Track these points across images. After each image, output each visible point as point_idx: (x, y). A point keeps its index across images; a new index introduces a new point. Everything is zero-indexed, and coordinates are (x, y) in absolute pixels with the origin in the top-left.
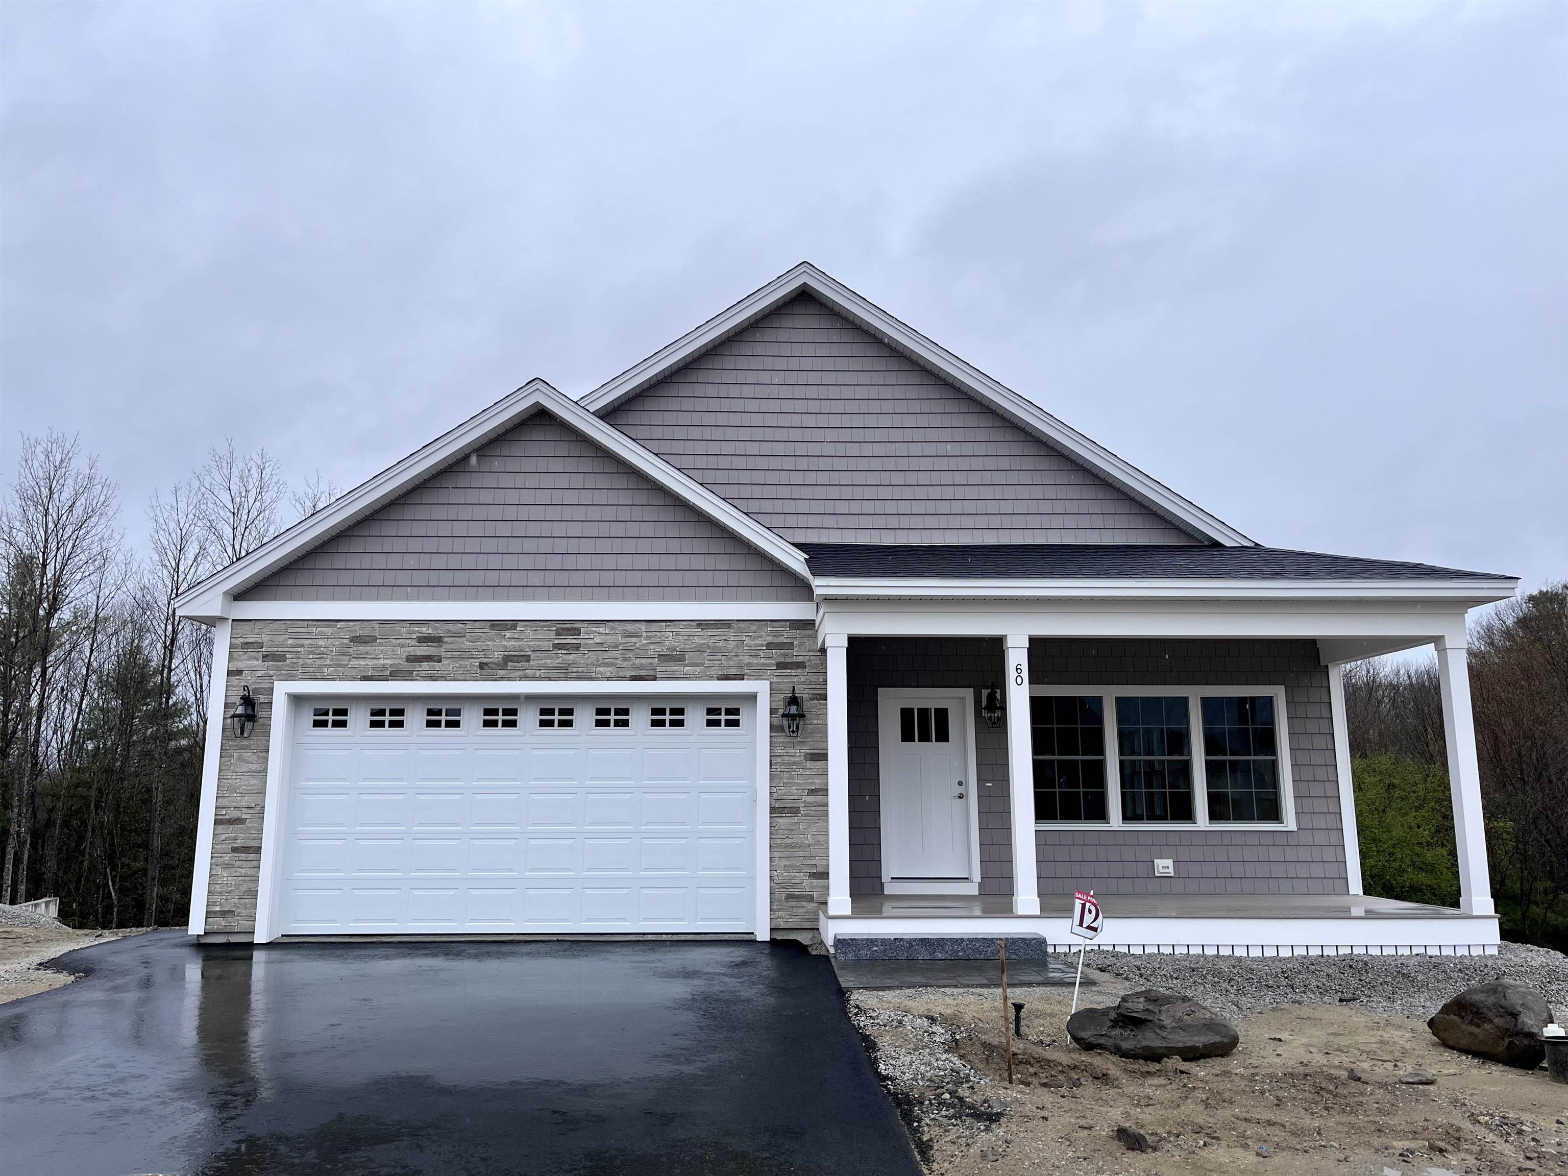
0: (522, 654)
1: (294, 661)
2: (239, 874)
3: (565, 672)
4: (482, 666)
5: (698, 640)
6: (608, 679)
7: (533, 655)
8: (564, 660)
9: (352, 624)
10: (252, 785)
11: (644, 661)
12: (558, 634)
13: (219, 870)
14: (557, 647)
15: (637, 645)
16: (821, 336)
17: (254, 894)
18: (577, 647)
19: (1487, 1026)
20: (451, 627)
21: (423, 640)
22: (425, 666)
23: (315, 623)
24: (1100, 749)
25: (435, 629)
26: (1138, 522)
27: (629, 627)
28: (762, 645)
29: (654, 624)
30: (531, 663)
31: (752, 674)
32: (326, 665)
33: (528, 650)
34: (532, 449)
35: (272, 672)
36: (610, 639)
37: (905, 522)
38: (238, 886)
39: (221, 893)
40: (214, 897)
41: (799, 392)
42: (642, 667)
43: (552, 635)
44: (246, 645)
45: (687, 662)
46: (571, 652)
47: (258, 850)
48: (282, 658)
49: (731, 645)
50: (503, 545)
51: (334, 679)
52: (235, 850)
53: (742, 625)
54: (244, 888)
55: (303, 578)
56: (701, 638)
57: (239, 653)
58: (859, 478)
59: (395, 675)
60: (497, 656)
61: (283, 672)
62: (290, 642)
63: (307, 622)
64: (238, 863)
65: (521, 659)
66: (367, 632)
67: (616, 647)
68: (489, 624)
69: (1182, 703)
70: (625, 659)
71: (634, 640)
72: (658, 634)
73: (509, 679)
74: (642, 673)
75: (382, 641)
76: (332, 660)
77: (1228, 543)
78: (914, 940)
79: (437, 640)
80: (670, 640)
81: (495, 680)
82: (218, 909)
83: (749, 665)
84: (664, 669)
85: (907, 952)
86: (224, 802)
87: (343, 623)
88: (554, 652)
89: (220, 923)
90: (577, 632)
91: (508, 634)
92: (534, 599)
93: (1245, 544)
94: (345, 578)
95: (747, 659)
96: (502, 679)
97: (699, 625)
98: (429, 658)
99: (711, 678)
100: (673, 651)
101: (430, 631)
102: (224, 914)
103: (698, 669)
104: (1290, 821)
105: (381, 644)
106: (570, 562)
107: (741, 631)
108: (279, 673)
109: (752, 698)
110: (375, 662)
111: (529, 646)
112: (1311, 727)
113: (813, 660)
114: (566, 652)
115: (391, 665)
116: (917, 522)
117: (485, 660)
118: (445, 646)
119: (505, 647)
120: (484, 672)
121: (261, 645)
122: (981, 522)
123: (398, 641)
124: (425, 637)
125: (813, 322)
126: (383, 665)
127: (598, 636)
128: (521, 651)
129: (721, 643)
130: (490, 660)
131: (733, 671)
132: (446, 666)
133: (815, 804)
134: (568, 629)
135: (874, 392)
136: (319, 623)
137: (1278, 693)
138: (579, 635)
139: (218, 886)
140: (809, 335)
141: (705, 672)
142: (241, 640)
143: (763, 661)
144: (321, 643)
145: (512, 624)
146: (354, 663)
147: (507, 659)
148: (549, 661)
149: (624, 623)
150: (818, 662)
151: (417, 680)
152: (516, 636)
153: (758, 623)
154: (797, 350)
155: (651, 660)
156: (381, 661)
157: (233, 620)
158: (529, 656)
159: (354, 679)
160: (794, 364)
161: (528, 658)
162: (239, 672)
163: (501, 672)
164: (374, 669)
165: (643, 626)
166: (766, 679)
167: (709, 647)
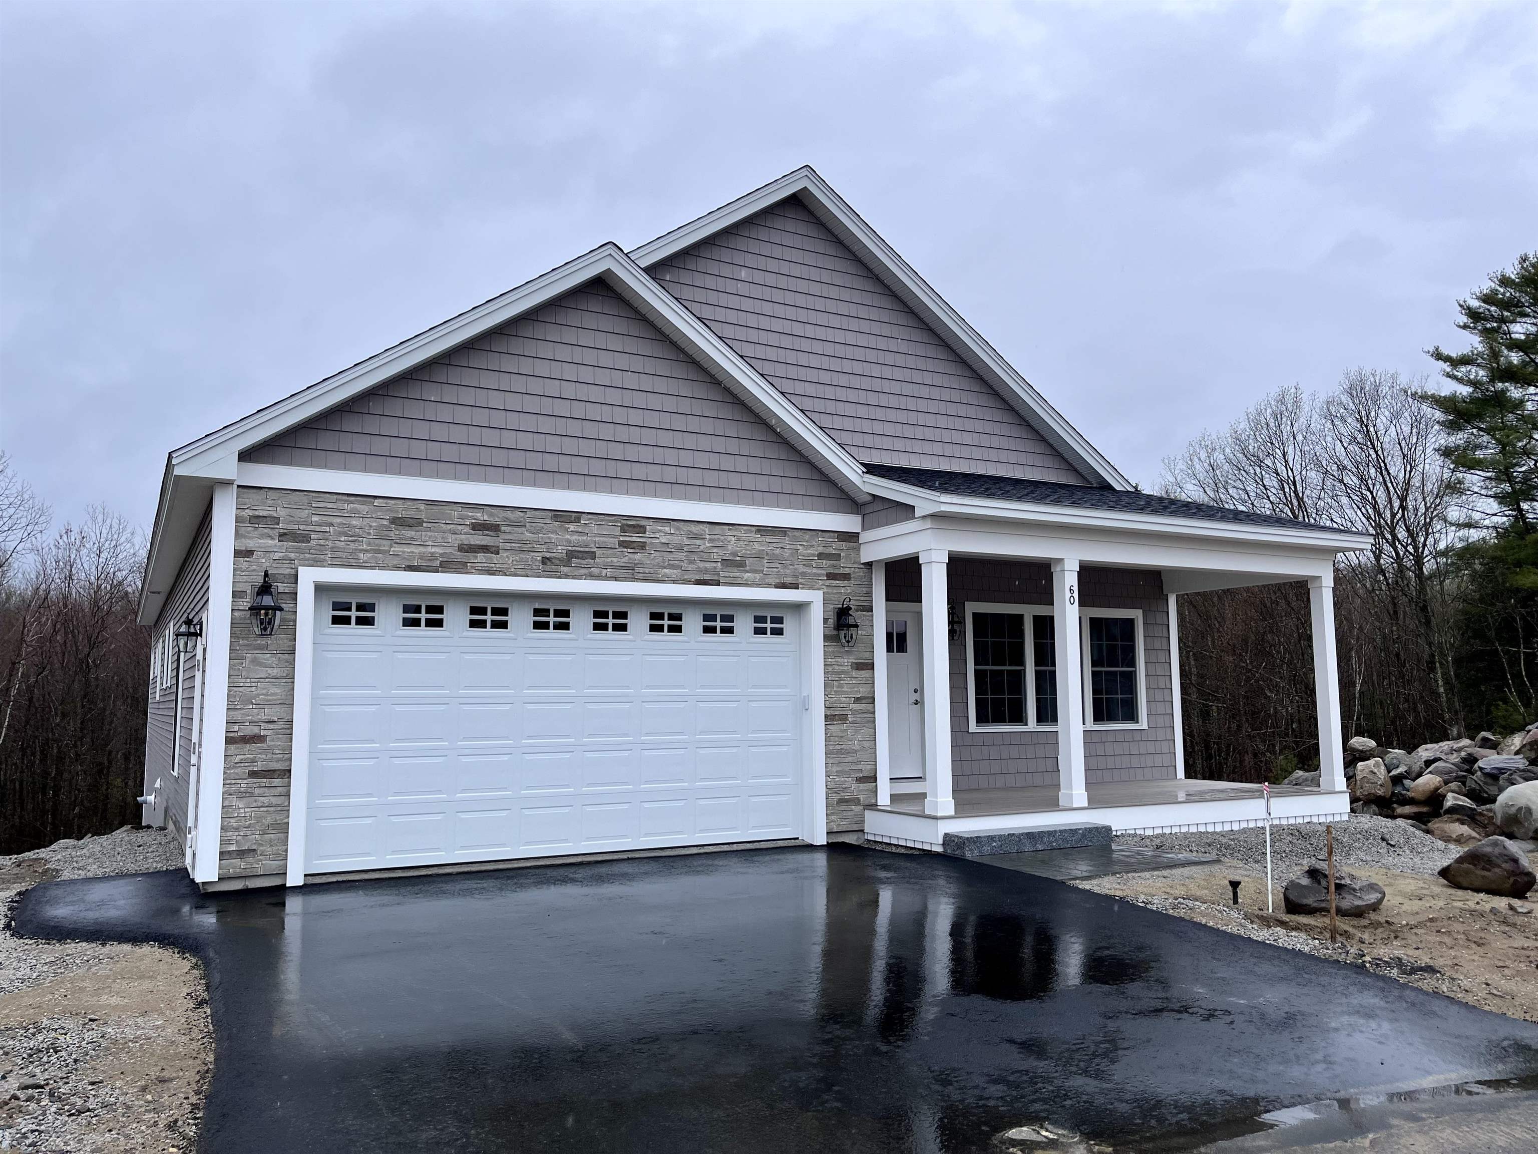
0: (587, 550)
1: (322, 542)
2: (260, 804)
3: (631, 573)
4: (545, 561)
5: (757, 546)
6: (674, 582)
7: (599, 552)
8: (630, 559)
9: (393, 502)
10: (272, 694)
11: (708, 565)
12: (623, 530)
13: (234, 801)
14: (623, 544)
15: (702, 548)
16: (809, 244)
17: (284, 829)
18: (643, 546)
20: (509, 514)
21: (477, 527)
22: (481, 557)
23: (345, 498)
24: (1021, 661)
25: (491, 515)
26: (1049, 462)
27: (694, 529)
28: (813, 555)
29: (717, 527)
30: (597, 560)
31: (806, 583)
32: (361, 551)
33: (592, 546)
35: (292, 555)
36: (676, 540)
38: (259, 819)
39: (237, 829)
40: (228, 834)
42: (706, 571)
43: (617, 531)
44: (256, 519)
45: (748, 568)
46: (637, 551)
47: (287, 773)
48: (306, 538)
49: (787, 553)
51: (372, 568)
52: (253, 774)
53: (797, 533)
54: (268, 820)
56: (760, 544)
57: (248, 528)
59: (446, 566)
60: (560, 551)
61: (308, 556)
62: (315, 519)
63: (335, 497)
64: (257, 791)
65: (586, 555)
66: (412, 514)
67: (680, 548)
68: (550, 514)
70: (691, 562)
71: (698, 542)
72: (722, 538)
73: (574, 577)
74: (707, 577)
75: (429, 525)
76: (369, 544)
79: (494, 528)
80: (733, 545)
81: (560, 577)
82: (233, 848)
83: (804, 574)
84: (727, 574)
86: (238, 716)
87: (381, 500)
88: (619, 550)
89: (238, 865)
90: (642, 529)
91: (572, 527)
92: (595, 489)
93: (1129, 490)
94: (380, 446)
95: (802, 569)
96: (566, 576)
97: (758, 531)
98: (485, 549)
99: (769, 585)
100: (735, 557)
101: (486, 518)
102: (241, 854)
103: (758, 576)
104: (1143, 723)
105: (429, 529)
107: (795, 539)
108: (302, 556)
110: (422, 549)
111: (595, 542)
112: (1157, 645)
113: (857, 572)
114: (632, 551)
115: (441, 555)
117: (548, 555)
118: (503, 536)
119: (569, 541)
120: (547, 568)
121: (277, 521)
123: (449, 527)
124: (480, 524)
125: (802, 228)
126: (432, 554)
127: (661, 536)
128: (586, 546)
129: (778, 551)
130: (554, 555)
131: (789, 580)
132: (506, 558)
133: (860, 711)
134: (633, 526)
136: (352, 499)
137: (1139, 618)
138: (645, 533)
139: (232, 820)
141: (764, 579)
142: (251, 513)
143: (815, 571)
144: (354, 522)
145: (575, 517)
146: (396, 549)
147: (571, 555)
148: (615, 560)
149: (688, 524)
150: (861, 574)
151: (472, 573)
152: (580, 530)
153: (809, 532)
155: (714, 565)
156: (430, 549)
157: (238, 486)
158: (594, 552)
159: (397, 568)
161: (593, 556)
162: (249, 553)
163: (565, 569)
164: (421, 557)
165: (707, 529)
166: (818, 589)
167: (767, 554)
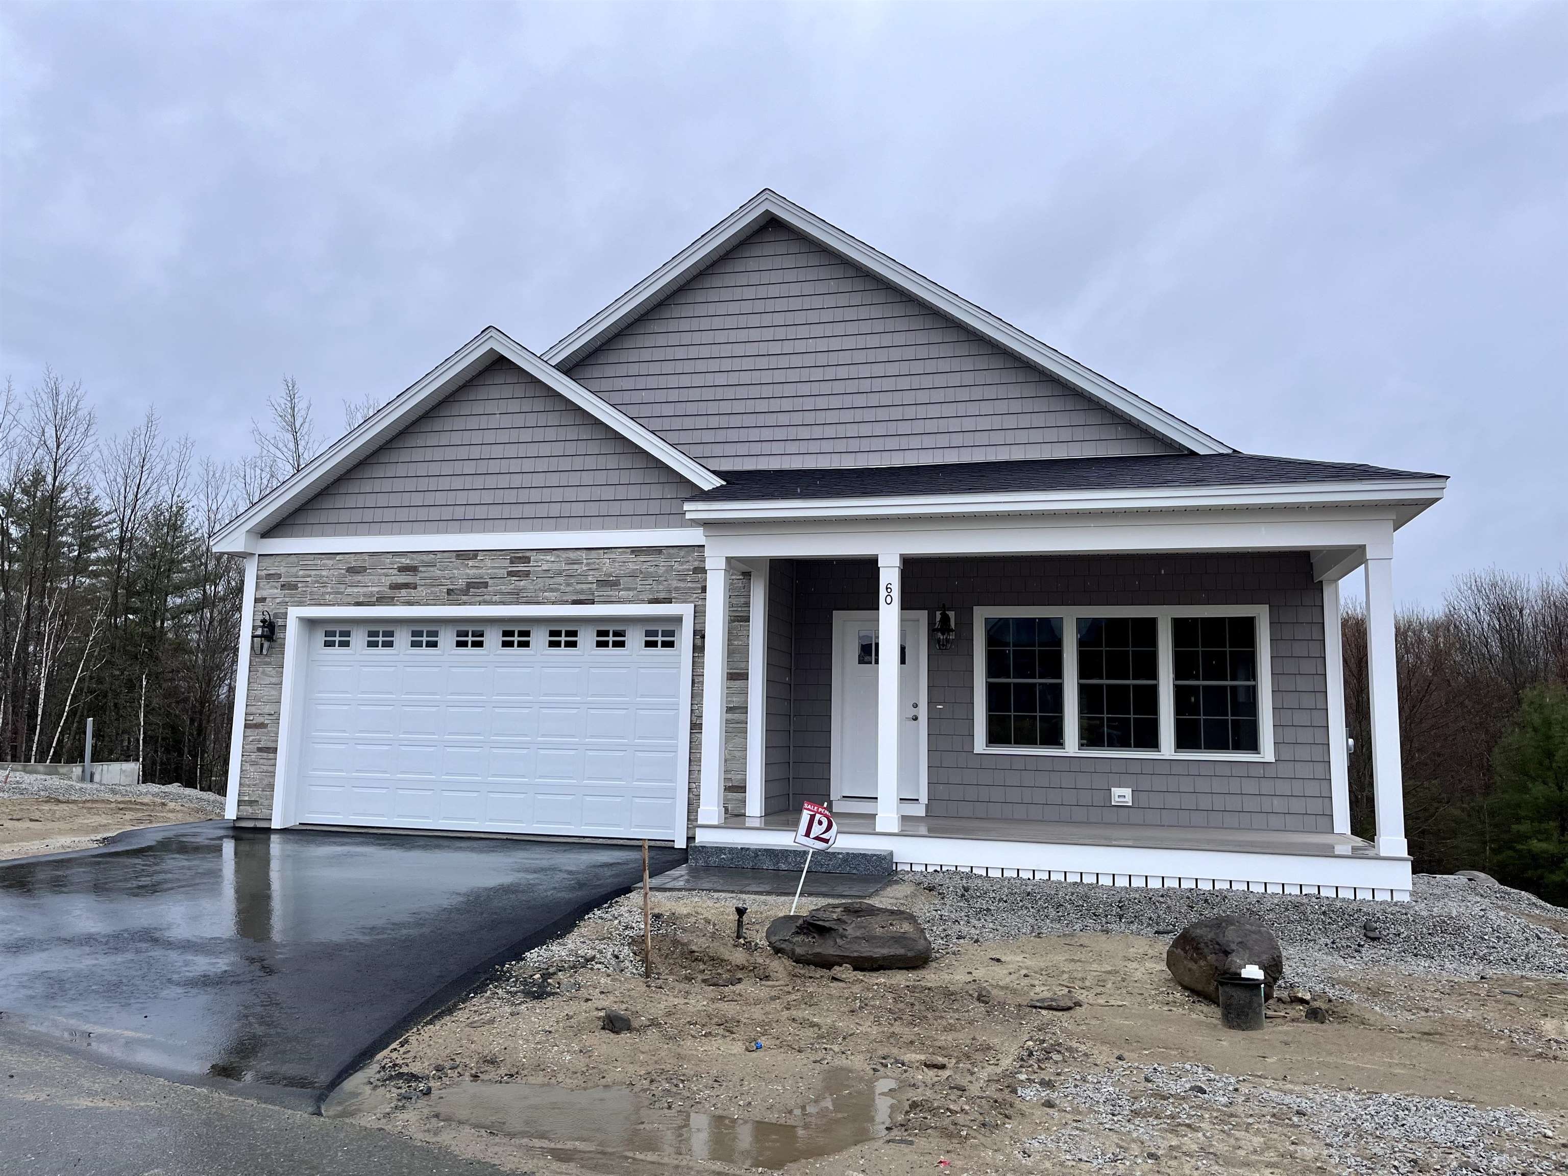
0: (482, 581)
1: (304, 589)
2: (262, 770)
3: (517, 598)
4: (449, 592)
5: (631, 566)
6: (553, 603)
7: (490, 582)
8: (516, 586)
9: (347, 556)
10: (272, 695)
11: (584, 586)
12: (512, 562)
13: (247, 767)
14: (511, 574)
15: (578, 571)
16: (789, 262)
17: (271, 787)
18: (527, 574)
19: (1202, 963)
20: (425, 557)
21: (403, 569)
22: (404, 592)
23: (320, 556)
24: (1057, 672)
25: (412, 559)
26: (1108, 433)
27: (572, 555)
28: (689, 570)
29: (593, 552)
30: (489, 589)
31: (680, 597)
32: (328, 593)
33: (486, 577)
34: (494, 392)
35: (287, 599)
36: (555, 567)
37: (865, 444)
38: (261, 780)
39: (249, 786)
40: (245, 789)
41: (767, 320)
42: (581, 592)
43: (507, 563)
44: (269, 576)
45: (622, 586)
46: (522, 579)
47: (275, 750)
48: (295, 587)
49: (661, 570)
50: (468, 482)
51: (333, 605)
52: (260, 750)
53: (671, 551)
54: (265, 782)
55: (312, 517)
56: (634, 564)
57: (263, 583)
58: (822, 403)
59: (381, 600)
60: (461, 583)
61: (296, 599)
62: (301, 573)
63: (313, 556)
64: (262, 761)
65: (481, 585)
66: (359, 564)
67: (559, 573)
68: (455, 554)
69: (1151, 624)
70: (568, 585)
71: (576, 567)
72: (598, 561)
73: (470, 604)
74: (582, 597)
75: (371, 571)
76: (332, 588)
77: (1202, 451)
78: (760, 850)
79: (412, 569)
80: (607, 566)
81: (459, 605)
82: (246, 798)
83: (677, 589)
84: (601, 593)
85: (753, 861)
86: (252, 709)
87: (340, 556)
88: (508, 579)
89: (248, 810)
90: (527, 560)
91: (471, 563)
92: (493, 530)
93: (1225, 452)
94: (344, 516)
95: (675, 584)
96: (465, 603)
97: (633, 552)
98: (406, 586)
99: (642, 601)
100: (610, 577)
101: (408, 562)
102: (251, 803)
103: (631, 593)
104: (1267, 751)
105: (370, 575)
106: (524, 496)
107: (670, 556)
108: (293, 600)
109: (679, 620)
110: (365, 589)
111: (488, 574)
112: (1299, 649)
113: (735, 584)
114: (518, 579)
115: (377, 592)
116: (877, 444)
117: (451, 587)
118: (420, 575)
119: (468, 575)
120: (451, 598)
121: (280, 576)
122: (943, 440)
123: (383, 571)
124: (403, 567)
125: (781, 248)
126: (372, 592)
127: (545, 564)
128: (481, 578)
129: (652, 569)
130: (456, 587)
131: (662, 595)
132: (422, 592)
133: (733, 721)
134: (520, 558)
135: (839, 314)
136: (323, 556)
137: (1262, 615)
138: (529, 563)
139: (247, 780)
140: (778, 262)
141: (638, 596)
142: (265, 572)
143: (690, 585)
144: (324, 573)
145: (473, 554)
146: (349, 590)
147: (470, 585)
148: (503, 587)
149: (568, 552)
150: (740, 585)
151: (397, 605)
152: (477, 565)
153: (686, 549)
154: (766, 278)
155: (590, 586)
156: (370, 589)
157: (259, 555)
158: (487, 582)
159: (349, 604)
160: (762, 292)
161: (486, 585)
162: (263, 600)
163: (464, 598)
164: (364, 595)
165: (584, 554)
166: (691, 602)
167: (641, 572)
